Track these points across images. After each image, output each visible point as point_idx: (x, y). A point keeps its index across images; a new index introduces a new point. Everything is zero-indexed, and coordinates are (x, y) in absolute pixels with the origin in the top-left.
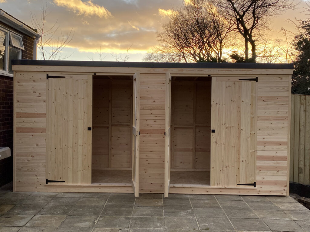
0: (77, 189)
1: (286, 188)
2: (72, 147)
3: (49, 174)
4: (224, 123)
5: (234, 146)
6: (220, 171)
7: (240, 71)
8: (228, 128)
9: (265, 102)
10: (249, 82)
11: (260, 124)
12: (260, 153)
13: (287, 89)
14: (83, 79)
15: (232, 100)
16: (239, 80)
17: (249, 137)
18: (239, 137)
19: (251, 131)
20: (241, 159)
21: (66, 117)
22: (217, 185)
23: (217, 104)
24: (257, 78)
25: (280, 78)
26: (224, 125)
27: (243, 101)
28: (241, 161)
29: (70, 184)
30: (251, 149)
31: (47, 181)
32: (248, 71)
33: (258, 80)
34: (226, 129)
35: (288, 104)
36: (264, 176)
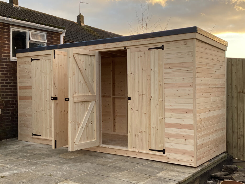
0: (47, 142)
1: (193, 159)
2: (44, 110)
3: (34, 129)
4: (137, 91)
5: (145, 113)
6: (136, 135)
7: (148, 40)
8: (140, 96)
9: (171, 69)
10: (156, 50)
11: (167, 91)
12: (167, 121)
13: (191, 54)
14: (48, 60)
15: (143, 69)
16: (148, 49)
17: (158, 104)
18: (149, 105)
19: (159, 98)
20: (152, 125)
21: (41, 89)
22: (133, 148)
23: (131, 73)
24: (163, 46)
25: (184, 44)
26: (137, 92)
27: (152, 70)
28: (152, 127)
29: (44, 138)
30: (160, 116)
31: (33, 135)
32: (154, 39)
33: (164, 48)
34: (139, 97)
35: (192, 70)
36: (172, 144)
